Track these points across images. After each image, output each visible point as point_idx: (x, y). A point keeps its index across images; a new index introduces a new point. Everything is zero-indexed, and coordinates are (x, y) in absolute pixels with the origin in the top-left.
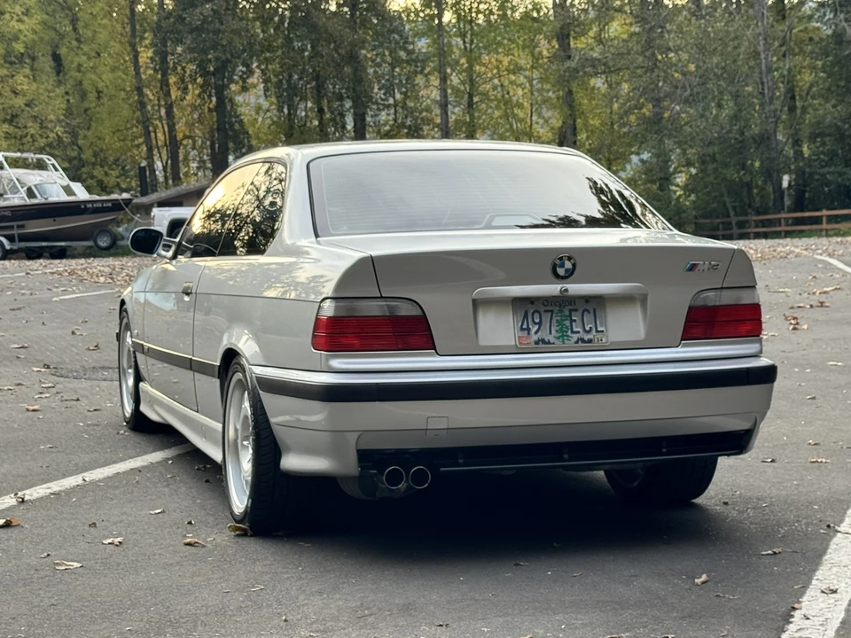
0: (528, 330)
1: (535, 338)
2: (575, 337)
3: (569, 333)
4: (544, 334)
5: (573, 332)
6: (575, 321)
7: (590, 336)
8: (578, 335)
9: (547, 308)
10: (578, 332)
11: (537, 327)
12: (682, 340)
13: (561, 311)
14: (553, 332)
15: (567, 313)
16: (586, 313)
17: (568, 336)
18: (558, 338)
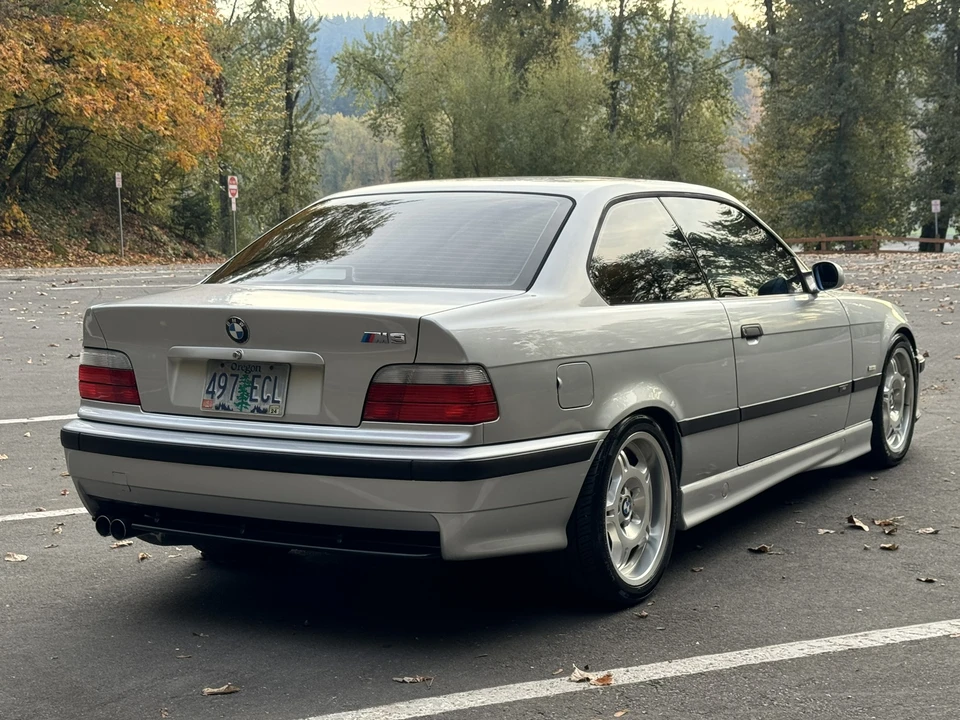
0: (213, 393)
1: (217, 402)
2: (253, 405)
3: (248, 401)
4: (225, 400)
5: (252, 400)
6: (256, 388)
7: (266, 406)
8: (256, 404)
9: (234, 372)
10: (256, 400)
11: (221, 390)
12: (362, 419)
13: (246, 377)
14: (234, 398)
15: (251, 380)
16: (267, 380)
17: (247, 404)
18: (237, 405)
